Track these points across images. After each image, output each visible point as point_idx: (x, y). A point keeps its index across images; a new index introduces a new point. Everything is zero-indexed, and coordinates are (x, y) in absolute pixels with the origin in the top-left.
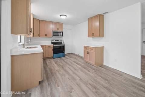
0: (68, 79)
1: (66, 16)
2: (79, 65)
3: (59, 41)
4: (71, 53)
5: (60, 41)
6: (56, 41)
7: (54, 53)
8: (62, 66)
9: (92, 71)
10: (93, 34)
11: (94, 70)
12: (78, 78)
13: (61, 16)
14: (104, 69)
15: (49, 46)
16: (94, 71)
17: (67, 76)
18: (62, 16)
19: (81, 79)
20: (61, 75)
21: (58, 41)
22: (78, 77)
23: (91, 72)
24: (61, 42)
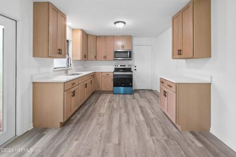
0: (101, 134)
1: (124, 23)
2: (143, 115)
3: (127, 67)
4: (150, 89)
5: (129, 67)
6: (121, 66)
7: (115, 85)
8: (114, 109)
9: (159, 138)
10: (180, 52)
11: (168, 137)
12: (115, 140)
13: (115, 23)
14: (200, 145)
15: (108, 74)
16: (165, 138)
17: (104, 128)
18: (117, 24)
19: (119, 144)
20: (97, 124)
21: (125, 66)
22: (117, 138)
23: (153, 137)
24: (131, 69)
